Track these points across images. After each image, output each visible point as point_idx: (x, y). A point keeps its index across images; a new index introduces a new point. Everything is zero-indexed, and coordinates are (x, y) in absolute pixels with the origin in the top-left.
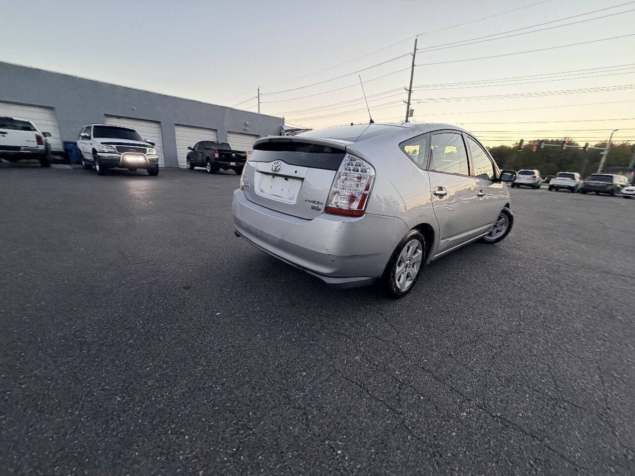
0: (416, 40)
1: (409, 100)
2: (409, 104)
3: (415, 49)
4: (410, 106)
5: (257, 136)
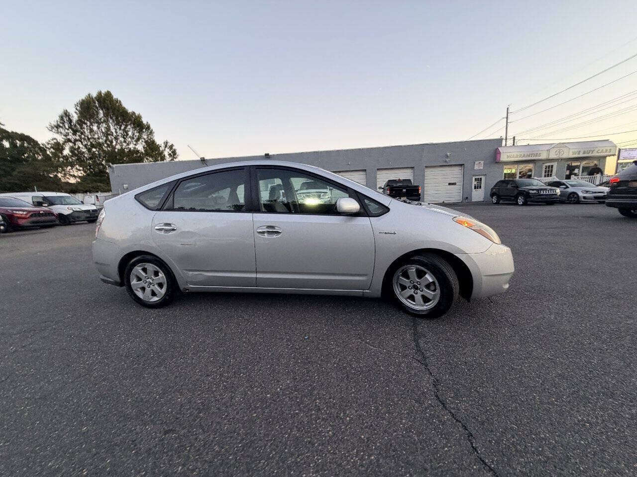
5: (461, 165)
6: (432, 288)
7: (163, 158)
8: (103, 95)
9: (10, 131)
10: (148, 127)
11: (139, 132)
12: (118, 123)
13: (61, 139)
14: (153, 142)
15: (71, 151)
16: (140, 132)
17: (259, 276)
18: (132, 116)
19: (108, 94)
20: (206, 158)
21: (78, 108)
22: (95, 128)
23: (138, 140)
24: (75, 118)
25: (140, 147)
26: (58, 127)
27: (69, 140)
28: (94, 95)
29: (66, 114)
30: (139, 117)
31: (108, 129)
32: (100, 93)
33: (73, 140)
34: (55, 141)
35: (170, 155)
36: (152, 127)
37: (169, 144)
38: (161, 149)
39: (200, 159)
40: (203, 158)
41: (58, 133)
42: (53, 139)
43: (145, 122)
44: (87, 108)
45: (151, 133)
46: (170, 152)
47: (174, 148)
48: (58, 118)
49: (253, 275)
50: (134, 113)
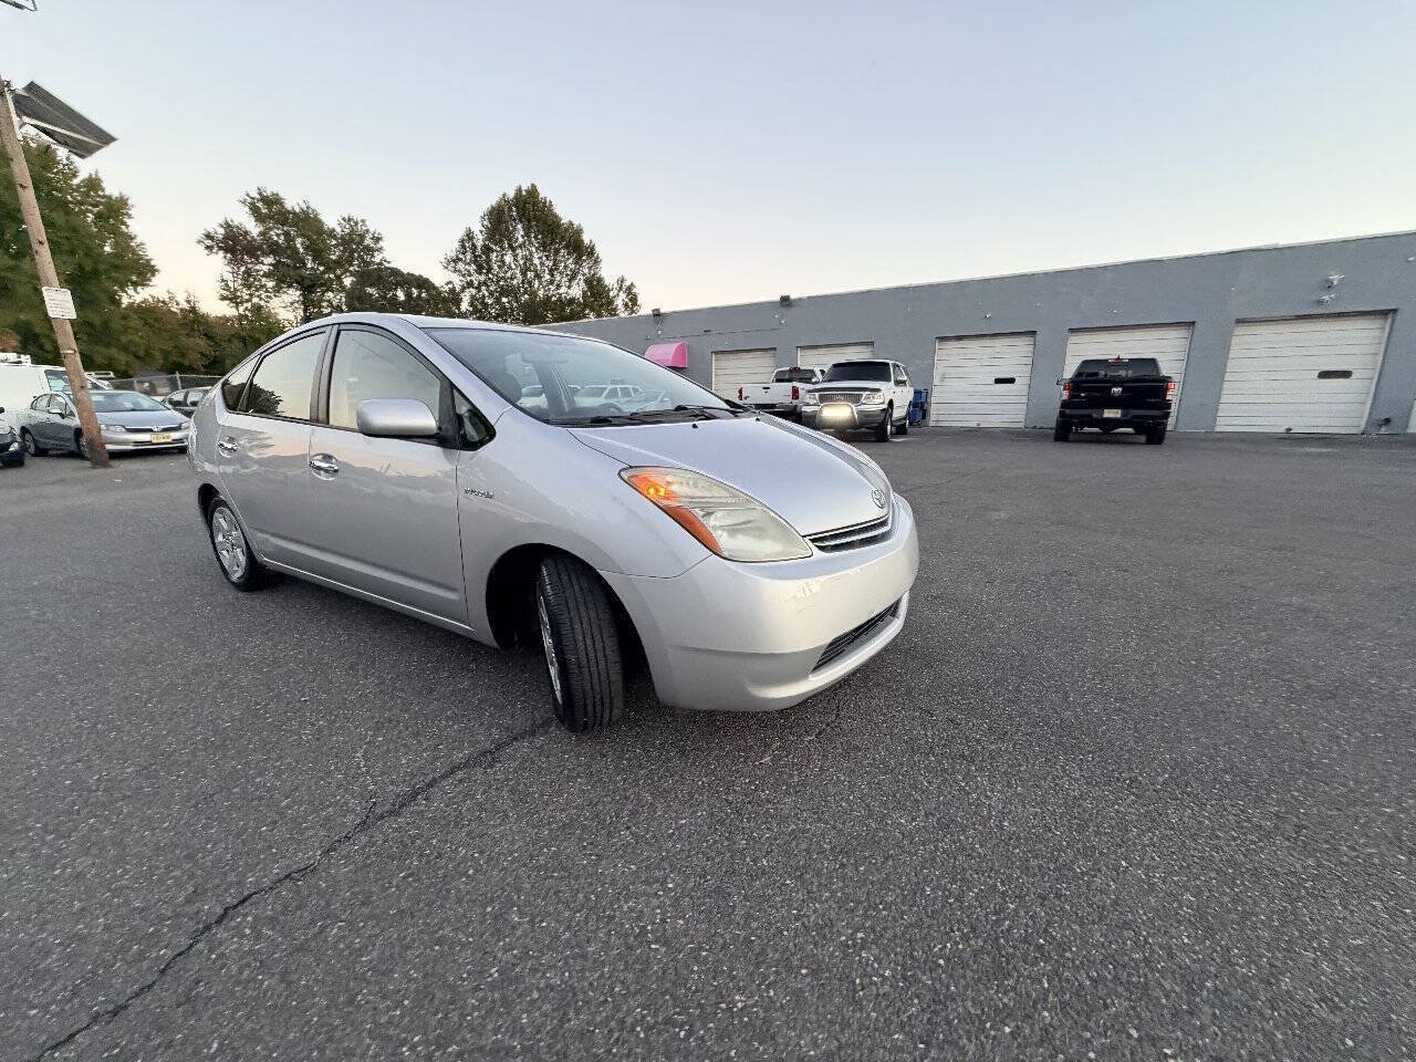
5: (1384, 313)
7: (613, 312)
8: (524, 193)
9: (405, 272)
10: (591, 251)
11: (576, 263)
12: (544, 247)
13: (457, 281)
14: (600, 280)
15: (472, 304)
16: (578, 261)
18: (566, 230)
19: (533, 192)
20: (662, 311)
21: (485, 223)
22: (508, 258)
23: (572, 278)
24: (480, 241)
25: (577, 291)
26: (456, 260)
27: (470, 284)
28: (511, 194)
29: (470, 236)
30: (579, 232)
31: (528, 259)
32: (520, 190)
33: (476, 283)
34: (451, 286)
35: (626, 305)
36: (598, 250)
37: (627, 283)
38: (611, 294)
39: (653, 312)
40: (658, 310)
41: (455, 271)
42: (448, 283)
43: (587, 242)
44: (498, 221)
45: (597, 262)
46: (627, 300)
47: (634, 290)
48: (457, 245)
50: (571, 223)
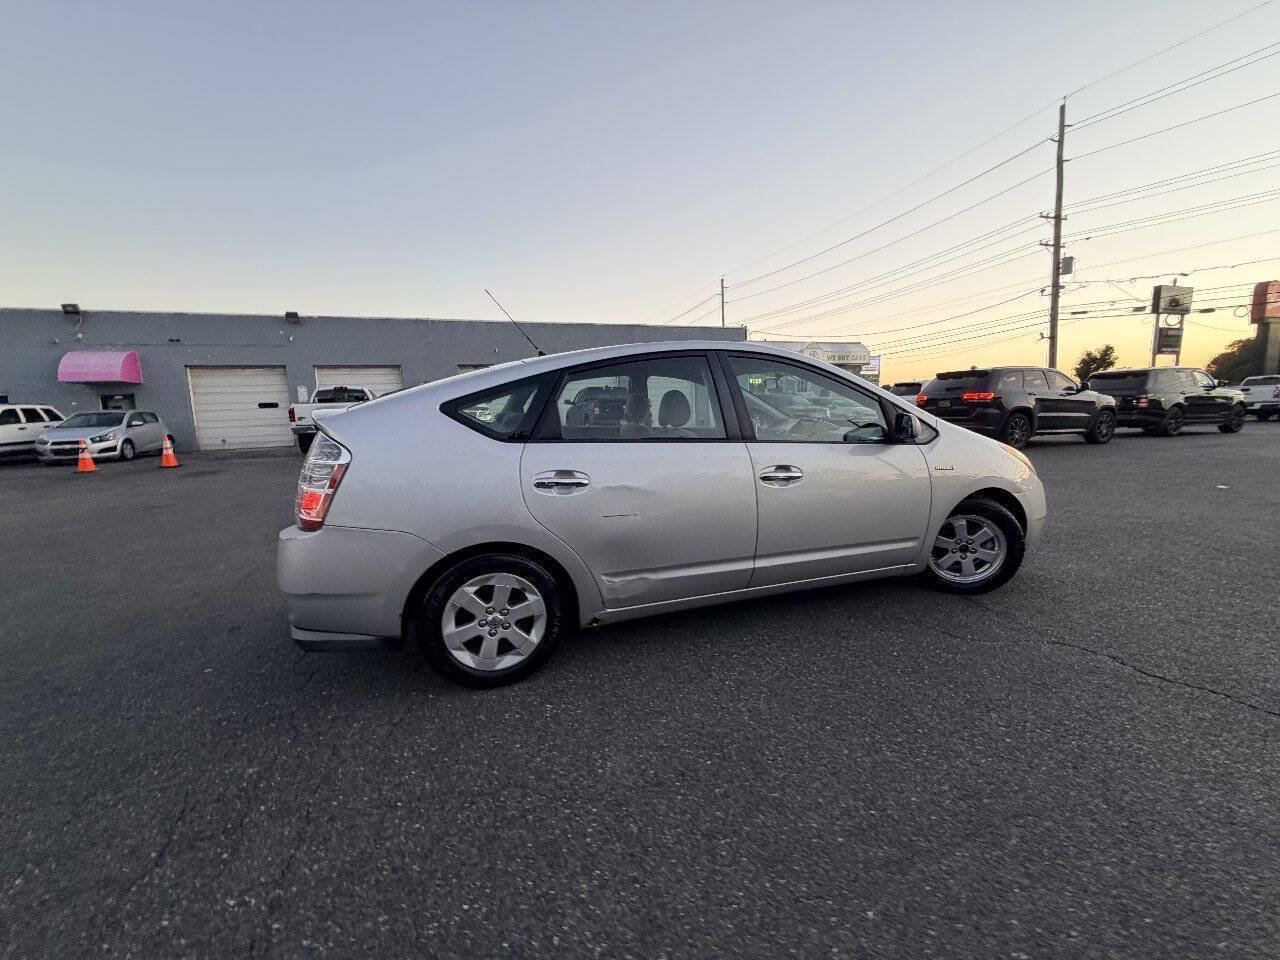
0: (1063, 108)
1: (1057, 237)
2: (1057, 246)
3: (1062, 126)
4: (1062, 251)
6: (989, 545)
17: (761, 563)
39: (60, 308)
49: (749, 565)
